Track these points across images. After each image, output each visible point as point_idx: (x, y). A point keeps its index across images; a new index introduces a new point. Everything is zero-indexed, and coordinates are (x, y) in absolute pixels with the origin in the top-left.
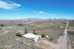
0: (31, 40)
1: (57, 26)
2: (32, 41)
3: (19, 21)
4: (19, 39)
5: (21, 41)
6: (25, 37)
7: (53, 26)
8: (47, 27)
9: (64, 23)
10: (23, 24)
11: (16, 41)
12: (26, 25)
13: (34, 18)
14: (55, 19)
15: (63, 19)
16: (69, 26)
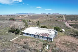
0: (43, 37)
1: (55, 20)
2: (46, 40)
3: (10, 16)
4: (17, 37)
5: (22, 43)
6: (28, 34)
7: (51, 20)
8: (45, 22)
9: (61, 17)
10: (16, 19)
11: (12, 42)
12: (20, 19)
13: (27, 13)
14: (49, 13)
15: (57, 14)
16: (67, 20)
